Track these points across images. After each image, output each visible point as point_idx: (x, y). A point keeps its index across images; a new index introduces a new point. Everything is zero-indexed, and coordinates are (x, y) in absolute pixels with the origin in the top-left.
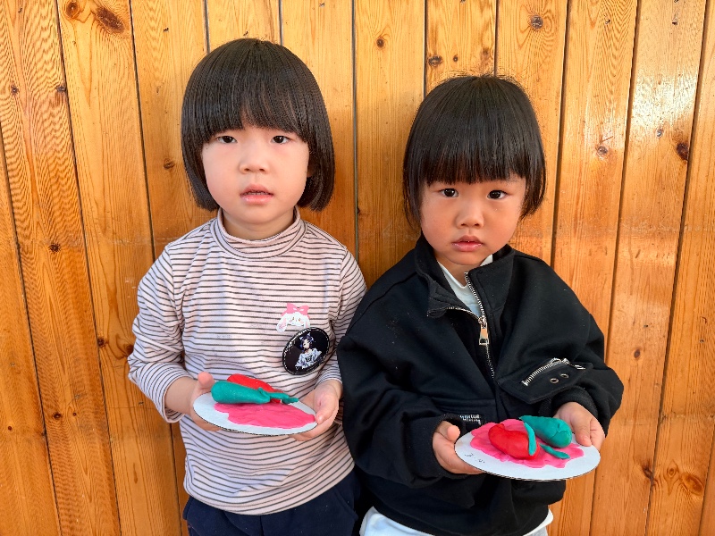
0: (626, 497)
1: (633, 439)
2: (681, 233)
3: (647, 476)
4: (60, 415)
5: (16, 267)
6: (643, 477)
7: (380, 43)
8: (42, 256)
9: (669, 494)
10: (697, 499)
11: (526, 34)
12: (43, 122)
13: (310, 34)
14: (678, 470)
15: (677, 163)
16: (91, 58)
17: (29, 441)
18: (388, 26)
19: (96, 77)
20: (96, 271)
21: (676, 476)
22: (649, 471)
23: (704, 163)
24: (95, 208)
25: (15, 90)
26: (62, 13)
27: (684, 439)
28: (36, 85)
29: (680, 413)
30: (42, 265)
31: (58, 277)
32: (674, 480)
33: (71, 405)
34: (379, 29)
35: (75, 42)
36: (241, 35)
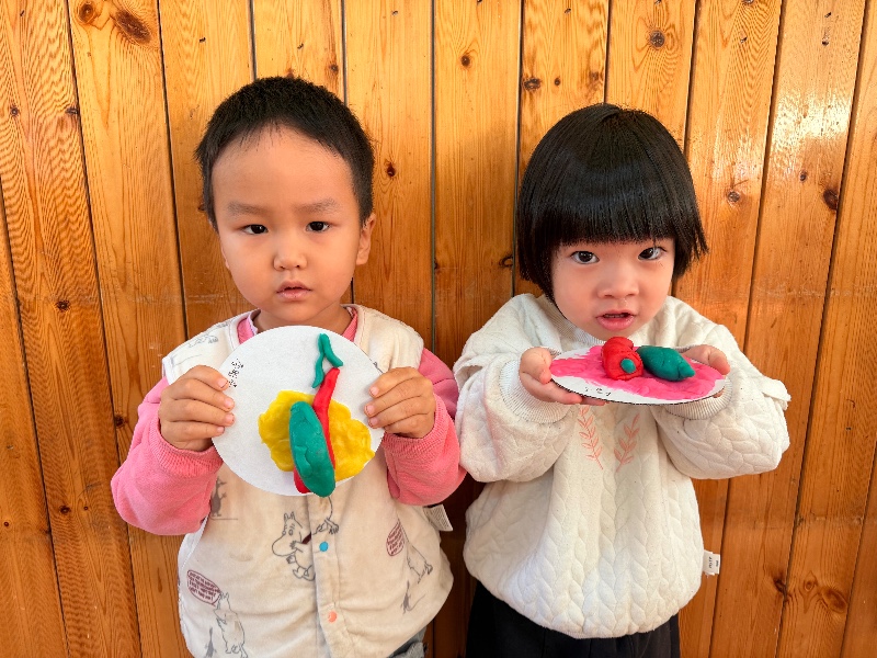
0: (754, 615)
1: (763, 545)
2: (827, 298)
3: (779, 590)
4: (68, 509)
5: (15, 329)
6: (775, 591)
7: (466, 61)
8: (47, 315)
9: (805, 611)
10: (838, 617)
11: (644, 52)
12: (49, 152)
13: (380, 54)
14: (816, 583)
15: (824, 212)
16: (109, 73)
17: (29, 541)
18: (475, 40)
19: (115, 97)
20: (113, 335)
21: (815, 590)
22: (781, 584)
23: (856, 215)
24: (113, 258)
25: (15, 111)
26: (74, 17)
27: (825, 545)
28: (40, 104)
29: (820, 515)
30: (47, 326)
31: (67, 342)
32: (812, 594)
33: (82, 497)
34: (464, 44)
35: (89, 54)
36: (295, 47)
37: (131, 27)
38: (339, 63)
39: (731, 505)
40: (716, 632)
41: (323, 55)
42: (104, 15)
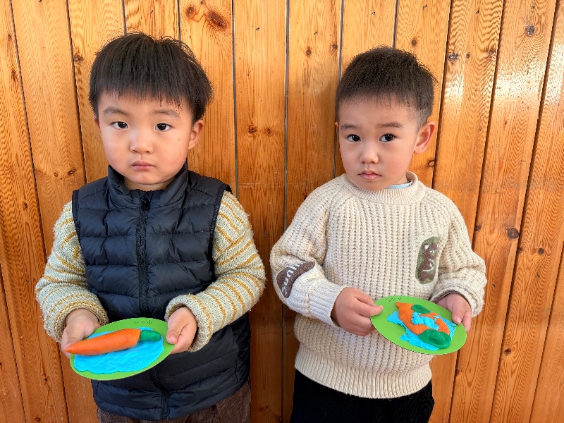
7: (414, 43)
11: (522, 38)
13: (363, 35)
16: (201, 49)
18: (421, 30)
24: (197, 160)
26: (183, 14)
34: (414, 33)
35: (191, 37)
36: (313, 34)
37: (216, 21)
38: (339, 44)
39: (553, 313)
40: (538, 388)
41: (329, 39)
42: (201, 13)
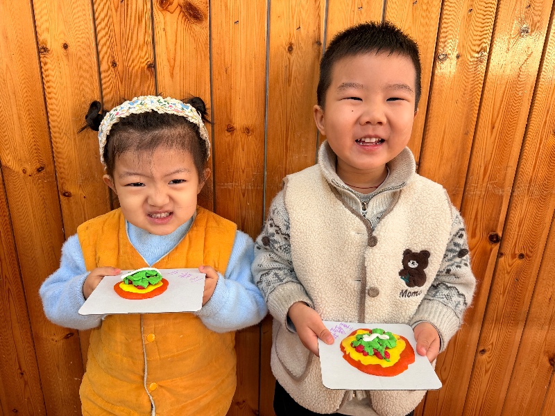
1: (545, 339)
6: (549, 365)
16: (176, 42)
19: (179, 57)
25: (114, 64)
26: (156, 4)
28: (131, 61)
35: (164, 29)
36: (295, 29)
39: (530, 316)
40: (511, 386)
41: (312, 35)
42: (175, 4)
